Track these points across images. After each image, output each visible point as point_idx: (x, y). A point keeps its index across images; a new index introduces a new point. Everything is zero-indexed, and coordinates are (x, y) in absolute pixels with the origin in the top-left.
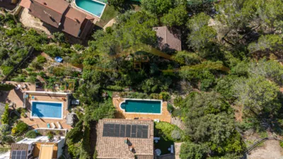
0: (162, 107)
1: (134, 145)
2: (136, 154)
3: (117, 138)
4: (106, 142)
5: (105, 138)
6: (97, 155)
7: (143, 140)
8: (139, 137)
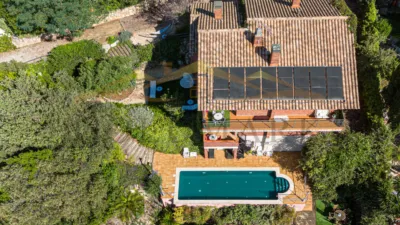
0: (176, 186)
1: (250, 50)
2: (242, 30)
3: (299, 63)
4: (328, 52)
5: (333, 63)
6: (348, 22)
7: (226, 64)
8: (238, 72)
